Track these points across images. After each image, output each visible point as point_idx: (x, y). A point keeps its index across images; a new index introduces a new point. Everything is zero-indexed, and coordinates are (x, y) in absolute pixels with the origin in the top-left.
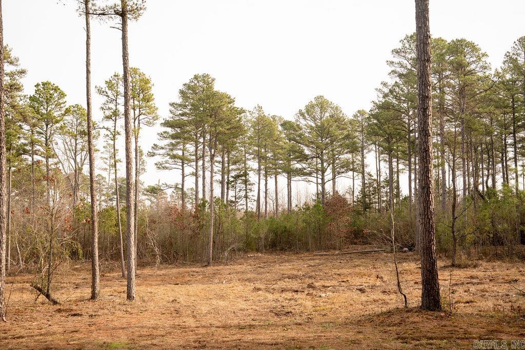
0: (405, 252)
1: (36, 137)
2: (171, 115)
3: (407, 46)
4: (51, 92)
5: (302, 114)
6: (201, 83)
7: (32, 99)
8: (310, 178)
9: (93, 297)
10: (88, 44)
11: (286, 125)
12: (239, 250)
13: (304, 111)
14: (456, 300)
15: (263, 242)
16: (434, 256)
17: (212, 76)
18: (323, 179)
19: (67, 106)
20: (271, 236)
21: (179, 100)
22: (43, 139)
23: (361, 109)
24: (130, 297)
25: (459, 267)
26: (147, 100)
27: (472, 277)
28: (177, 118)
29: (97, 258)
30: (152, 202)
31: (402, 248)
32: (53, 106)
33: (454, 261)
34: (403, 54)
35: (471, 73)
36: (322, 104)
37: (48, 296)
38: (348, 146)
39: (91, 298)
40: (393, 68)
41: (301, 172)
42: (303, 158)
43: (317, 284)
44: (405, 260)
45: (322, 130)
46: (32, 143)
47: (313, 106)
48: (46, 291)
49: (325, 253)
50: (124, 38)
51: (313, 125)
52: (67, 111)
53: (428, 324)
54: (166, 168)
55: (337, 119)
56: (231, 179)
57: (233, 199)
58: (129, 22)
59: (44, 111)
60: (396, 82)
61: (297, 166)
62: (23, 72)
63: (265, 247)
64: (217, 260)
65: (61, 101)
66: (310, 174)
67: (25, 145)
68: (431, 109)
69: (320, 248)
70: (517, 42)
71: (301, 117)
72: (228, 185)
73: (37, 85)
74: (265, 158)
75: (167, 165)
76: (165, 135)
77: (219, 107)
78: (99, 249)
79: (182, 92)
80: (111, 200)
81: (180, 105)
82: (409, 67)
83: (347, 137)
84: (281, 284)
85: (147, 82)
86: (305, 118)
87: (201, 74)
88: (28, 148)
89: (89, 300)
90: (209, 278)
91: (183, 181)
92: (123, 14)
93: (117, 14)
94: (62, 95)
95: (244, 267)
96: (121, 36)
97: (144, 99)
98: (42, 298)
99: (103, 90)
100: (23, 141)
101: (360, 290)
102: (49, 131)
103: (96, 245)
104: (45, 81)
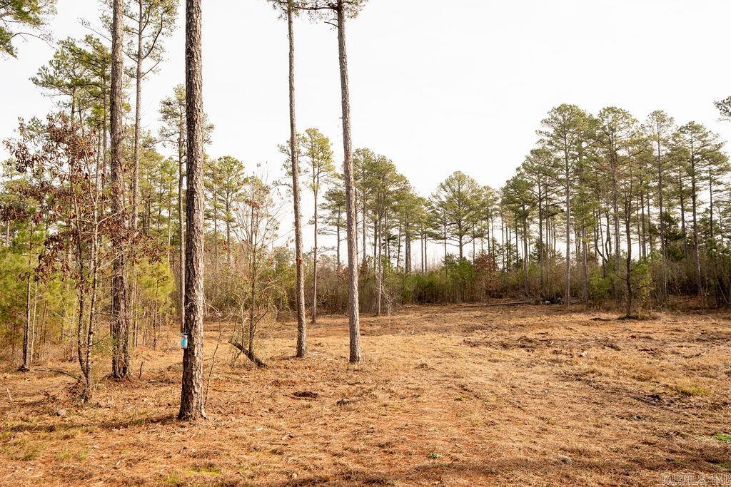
1: (218, 203)
4: (232, 165)
5: (443, 187)
8: (450, 241)
9: (300, 354)
10: (291, 57)
13: (444, 184)
18: (460, 242)
19: (245, 177)
22: (224, 205)
23: (486, 185)
24: (354, 357)
25: (635, 319)
29: (304, 307)
32: (233, 177)
33: (628, 312)
36: (460, 178)
37: (250, 355)
39: (297, 356)
45: (461, 201)
47: (452, 180)
48: (247, 349)
49: (471, 305)
50: (341, 36)
51: (452, 195)
52: (246, 181)
54: (325, 233)
56: (383, 242)
65: (239, 173)
66: (450, 238)
71: (442, 189)
72: (380, 247)
73: (220, 159)
75: (326, 231)
76: (324, 206)
78: (305, 296)
85: (326, 141)
86: (445, 190)
89: (294, 358)
91: (338, 245)
92: (338, 7)
93: (332, 7)
94: (241, 167)
98: (243, 357)
99: (285, 148)
102: (229, 199)
103: (302, 292)
104: (226, 156)
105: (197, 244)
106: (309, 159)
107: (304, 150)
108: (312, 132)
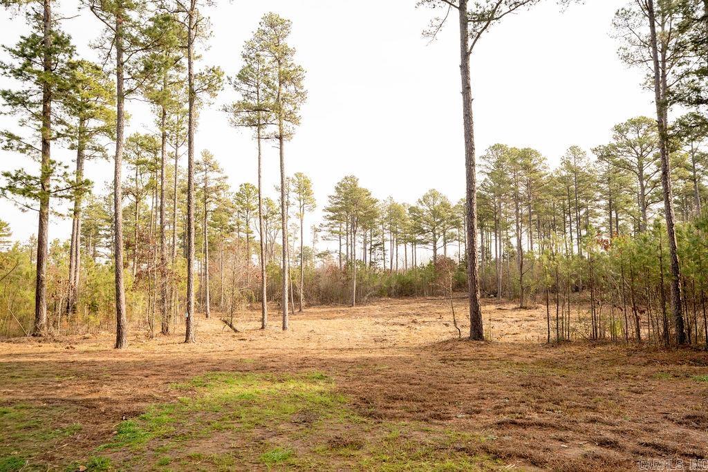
0: (492, 297)
1: (241, 220)
2: (330, 204)
3: (490, 153)
4: (250, 190)
5: (421, 202)
6: (349, 182)
7: (238, 195)
8: (427, 246)
9: (263, 328)
11: (412, 210)
12: (376, 295)
13: (422, 200)
14: (506, 332)
15: (393, 290)
16: (479, 302)
17: (357, 176)
18: (435, 247)
20: (399, 286)
21: (336, 194)
22: (245, 221)
24: (284, 328)
25: (526, 308)
26: (308, 194)
27: (531, 316)
28: (334, 206)
29: (266, 301)
30: (324, 262)
31: (489, 295)
32: (251, 199)
33: (522, 304)
34: (487, 159)
35: (535, 171)
36: (434, 195)
37: (231, 326)
38: (452, 224)
40: (481, 169)
41: (421, 242)
42: (423, 232)
43: (418, 320)
44: (489, 303)
45: (435, 213)
46: (238, 224)
47: (428, 196)
48: (230, 323)
50: (281, 154)
51: (429, 209)
53: (468, 350)
54: (329, 240)
55: (445, 205)
57: (374, 261)
58: (284, 143)
59: (246, 202)
60: (486, 179)
61: (419, 237)
62: (226, 178)
63: (395, 294)
64: (359, 303)
66: (427, 243)
67: (233, 225)
68: (475, 199)
69: (432, 295)
70: (569, 150)
71: (420, 204)
73: (241, 185)
74: (396, 232)
75: (330, 238)
76: (327, 217)
77: (359, 198)
79: (337, 188)
80: (296, 261)
81: (335, 197)
82: (493, 168)
83: (452, 217)
84: (396, 320)
85: (308, 182)
86: (422, 205)
87: (349, 176)
88: (236, 227)
89: (260, 329)
90: (349, 315)
91: (340, 248)
92: (280, 138)
93: (277, 137)
95: (376, 308)
96: (279, 153)
97: (306, 194)
98: (227, 327)
100: (232, 222)
101: (446, 325)
102: (249, 216)
103: (265, 292)
104: (246, 183)
105: (191, 279)
106: (296, 195)
107: (293, 187)
108: (299, 175)
